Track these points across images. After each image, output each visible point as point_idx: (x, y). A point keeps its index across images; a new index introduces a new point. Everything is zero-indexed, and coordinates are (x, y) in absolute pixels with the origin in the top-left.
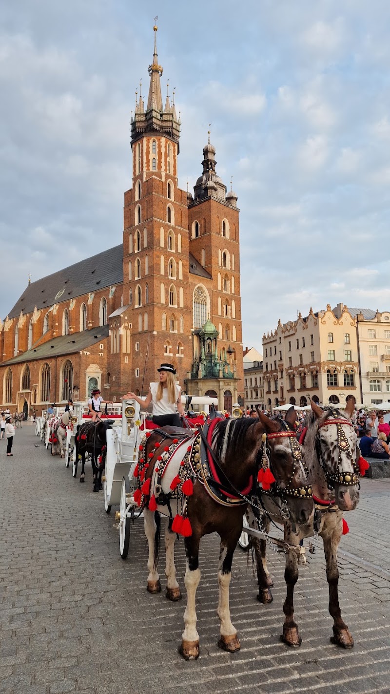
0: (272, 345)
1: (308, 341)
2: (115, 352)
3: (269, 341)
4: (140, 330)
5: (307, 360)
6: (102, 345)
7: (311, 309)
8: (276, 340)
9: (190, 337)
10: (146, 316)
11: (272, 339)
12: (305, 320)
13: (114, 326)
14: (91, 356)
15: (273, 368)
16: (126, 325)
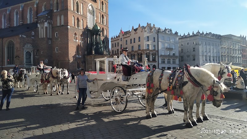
0: (116, 42)
1: (137, 40)
2: (42, 37)
3: (114, 40)
4: (58, 25)
5: (136, 49)
6: (34, 32)
7: (139, 24)
8: (119, 39)
9: (86, 32)
10: (62, 17)
11: (116, 39)
12: (136, 30)
13: (41, 21)
14: (26, 38)
15: (117, 53)
16: (49, 21)
